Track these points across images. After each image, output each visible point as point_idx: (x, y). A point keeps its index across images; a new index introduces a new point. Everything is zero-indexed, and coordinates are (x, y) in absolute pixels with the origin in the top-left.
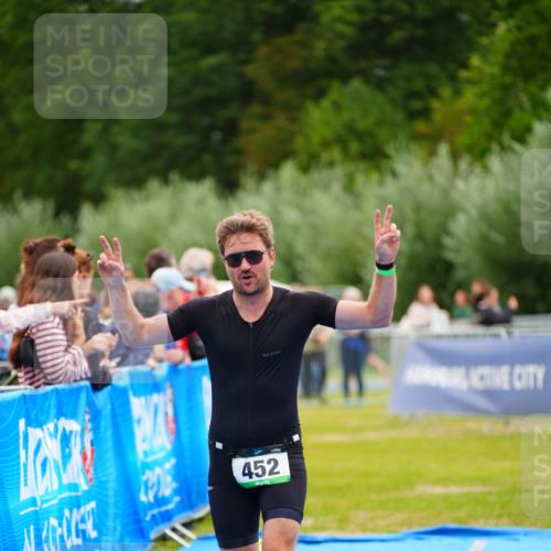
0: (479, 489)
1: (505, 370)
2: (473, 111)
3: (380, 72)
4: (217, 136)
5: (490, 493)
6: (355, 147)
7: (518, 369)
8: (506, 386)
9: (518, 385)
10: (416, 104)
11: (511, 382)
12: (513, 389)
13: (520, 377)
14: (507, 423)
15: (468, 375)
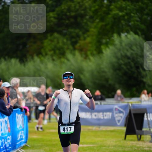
1: (101, 113)
4: (21, 47)
5: (95, 147)
7: (105, 114)
8: (102, 118)
9: (105, 118)
12: (104, 119)
14: (99, 128)
15: (91, 114)
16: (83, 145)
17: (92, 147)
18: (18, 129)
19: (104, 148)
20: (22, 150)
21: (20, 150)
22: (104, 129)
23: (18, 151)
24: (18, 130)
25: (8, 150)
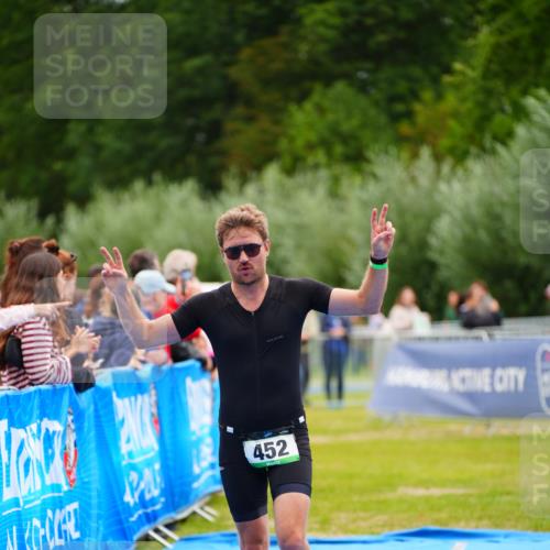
0: (460, 491)
1: (487, 372)
2: (455, 115)
3: (363, 75)
4: (201, 137)
5: (471, 495)
6: (339, 149)
7: (499, 372)
8: (487, 389)
9: (499, 388)
10: (400, 107)
11: (492, 384)
12: (494, 391)
13: (501, 379)
14: (488, 426)
15: (449, 377)
16: (427, 488)
17: (462, 496)
18: (194, 433)
19: (506, 498)
20: (208, 509)
21: (202, 508)
22: (505, 432)
23: (194, 513)
24: (194, 438)
25: (149, 510)
